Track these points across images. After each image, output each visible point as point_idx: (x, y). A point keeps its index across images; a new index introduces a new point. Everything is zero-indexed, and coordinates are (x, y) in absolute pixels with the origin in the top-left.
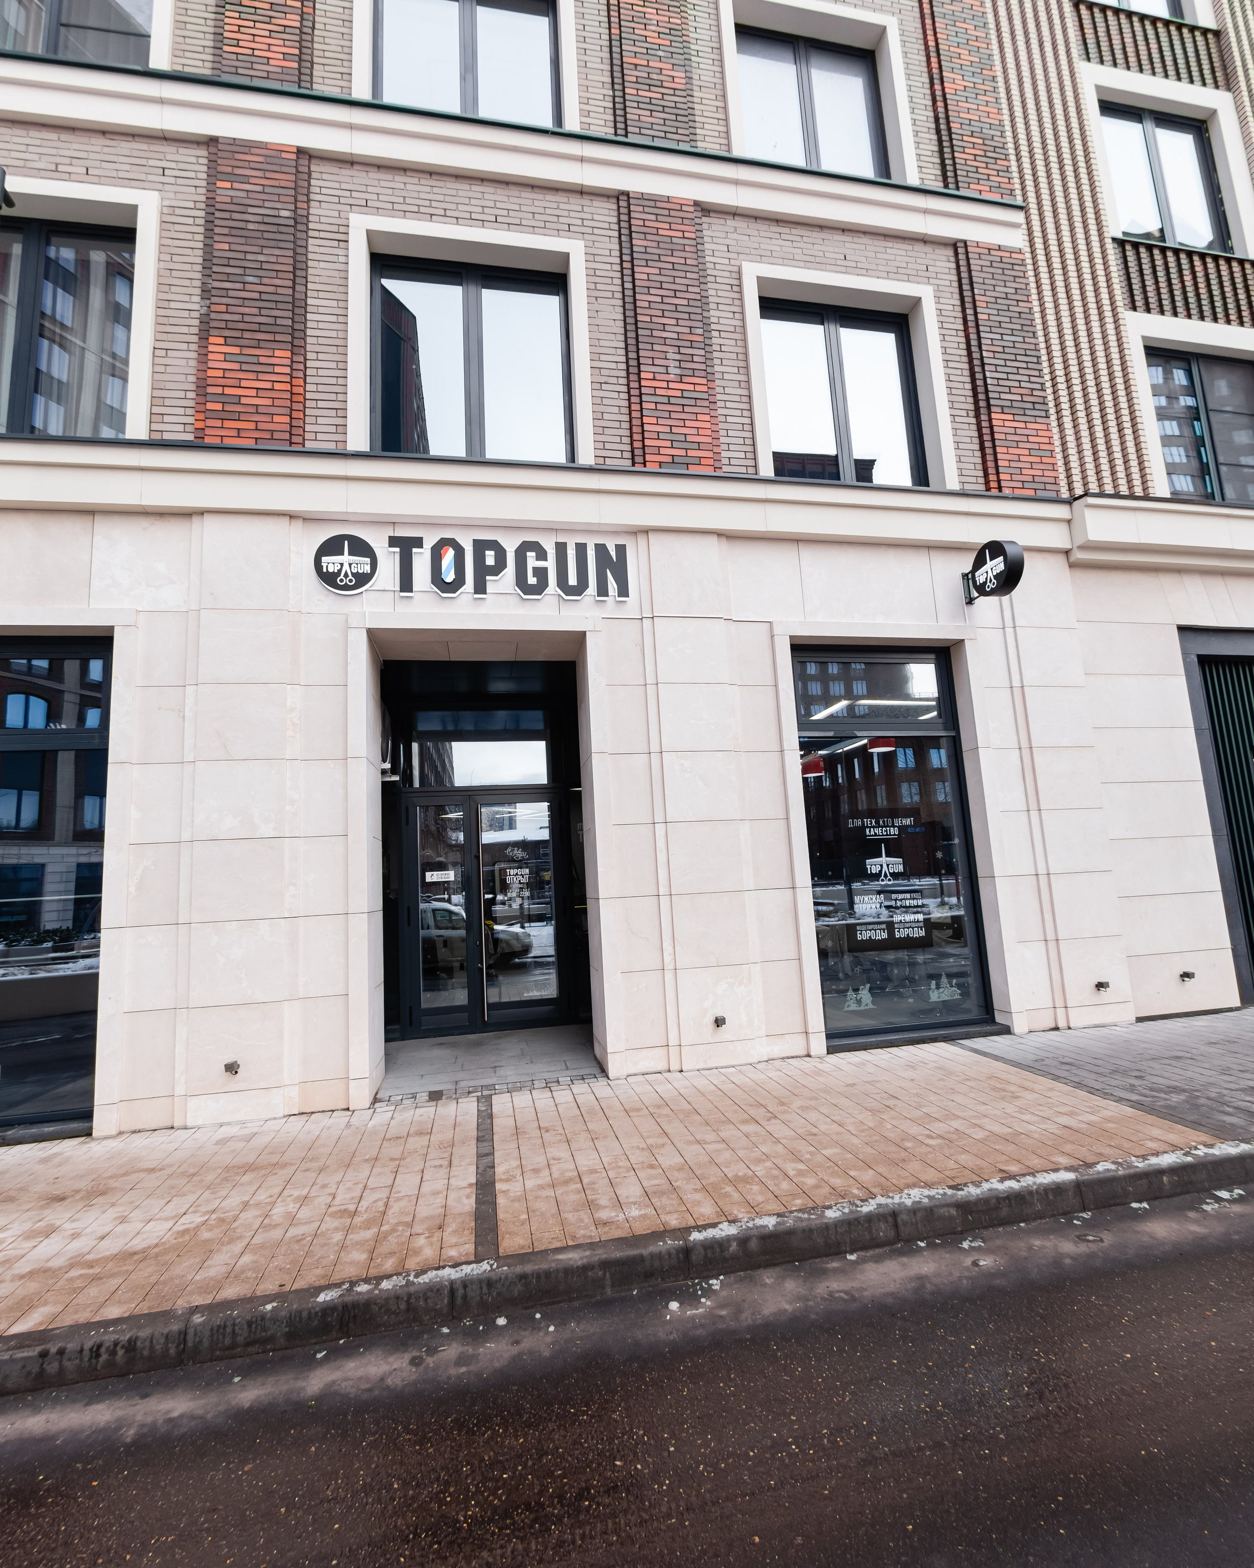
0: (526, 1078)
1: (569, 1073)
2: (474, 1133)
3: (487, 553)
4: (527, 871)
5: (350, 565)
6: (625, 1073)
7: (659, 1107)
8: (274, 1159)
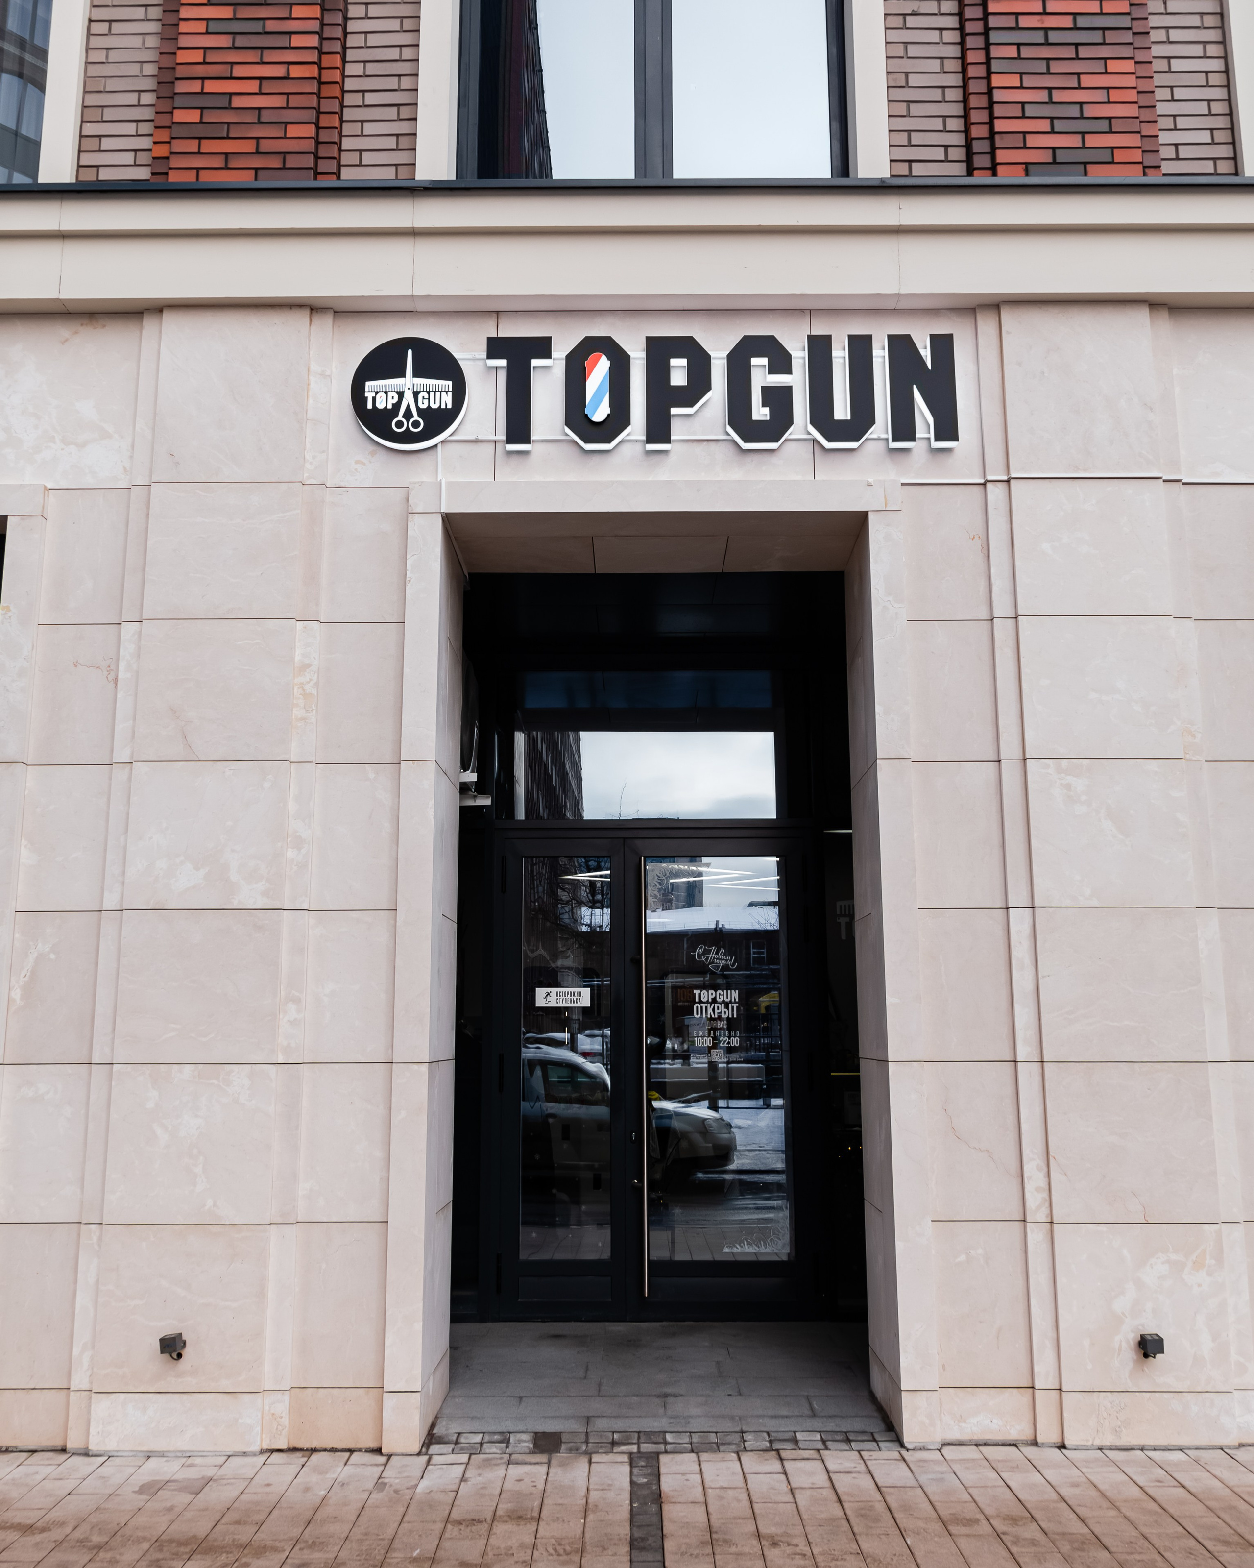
0: (727, 1426)
1: (818, 1424)
2: (625, 1530)
3: (674, 362)
4: (735, 994)
5: (416, 394)
6: (939, 1436)
7: (1014, 1520)
8: (244, 1534)
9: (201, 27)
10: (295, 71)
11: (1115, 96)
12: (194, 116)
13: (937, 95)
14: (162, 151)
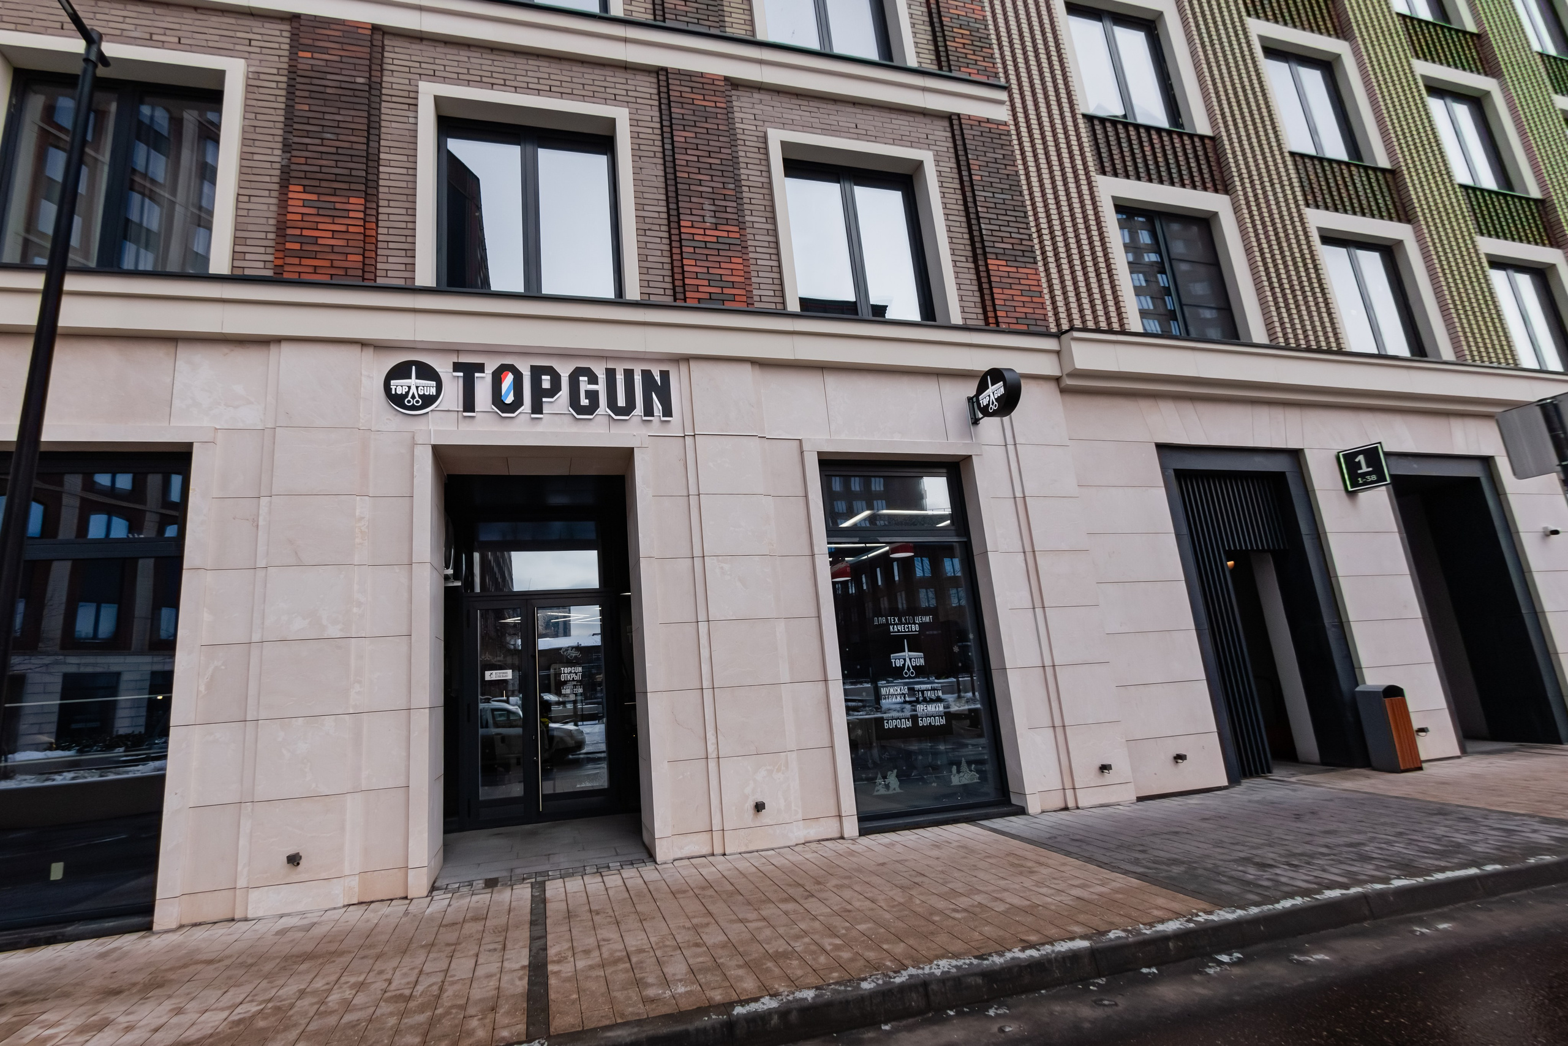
0: (577, 865)
1: (619, 858)
2: (528, 918)
3: (544, 377)
4: (580, 669)
5: (417, 387)
6: (672, 857)
7: (703, 888)
8: (333, 947)
9: (300, 203)
10: (351, 229)
11: (735, 272)
12: (297, 246)
13: (660, 266)
14: (280, 262)
